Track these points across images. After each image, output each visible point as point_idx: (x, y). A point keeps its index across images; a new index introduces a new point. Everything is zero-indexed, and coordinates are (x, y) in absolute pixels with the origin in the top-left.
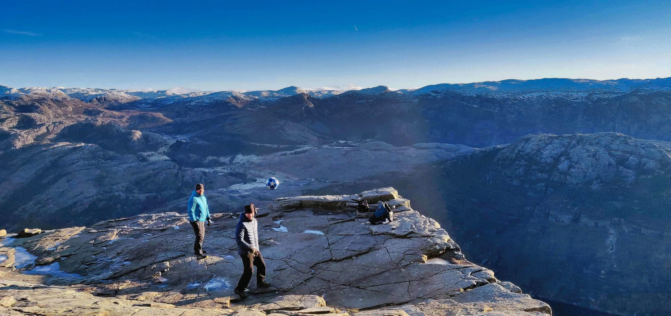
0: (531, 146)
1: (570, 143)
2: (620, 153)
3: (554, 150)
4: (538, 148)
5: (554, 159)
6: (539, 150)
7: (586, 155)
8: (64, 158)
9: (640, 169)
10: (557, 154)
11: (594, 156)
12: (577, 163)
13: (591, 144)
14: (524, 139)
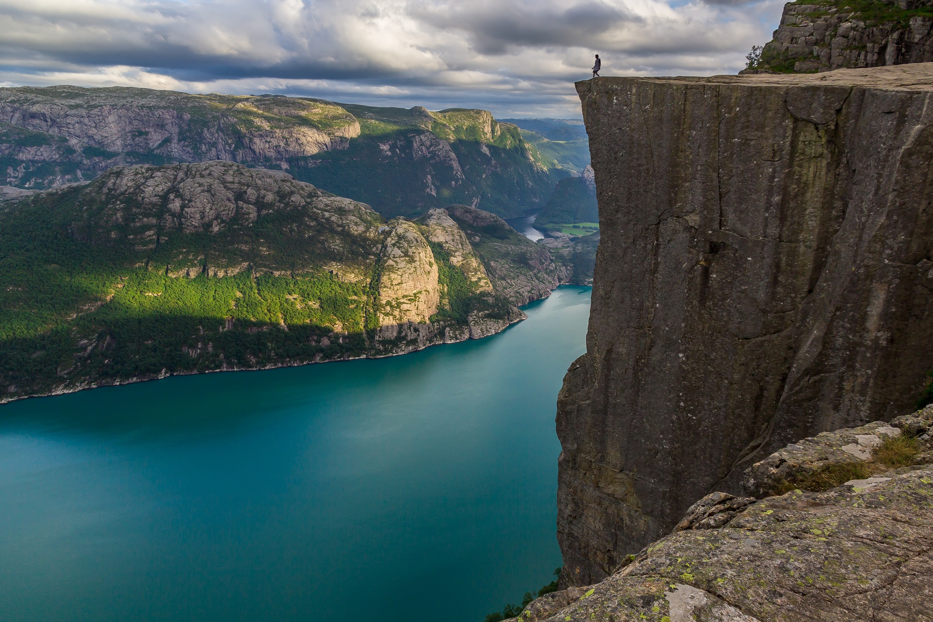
0: (125, 181)
1: (176, 177)
2: (236, 186)
3: (157, 186)
4: (135, 184)
5: (161, 197)
6: (138, 187)
7: (199, 189)
9: (260, 204)
10: (163, 190)
11: (209, 191)
12: (190, 201)
13: (202, 176)
14: (113, 173)
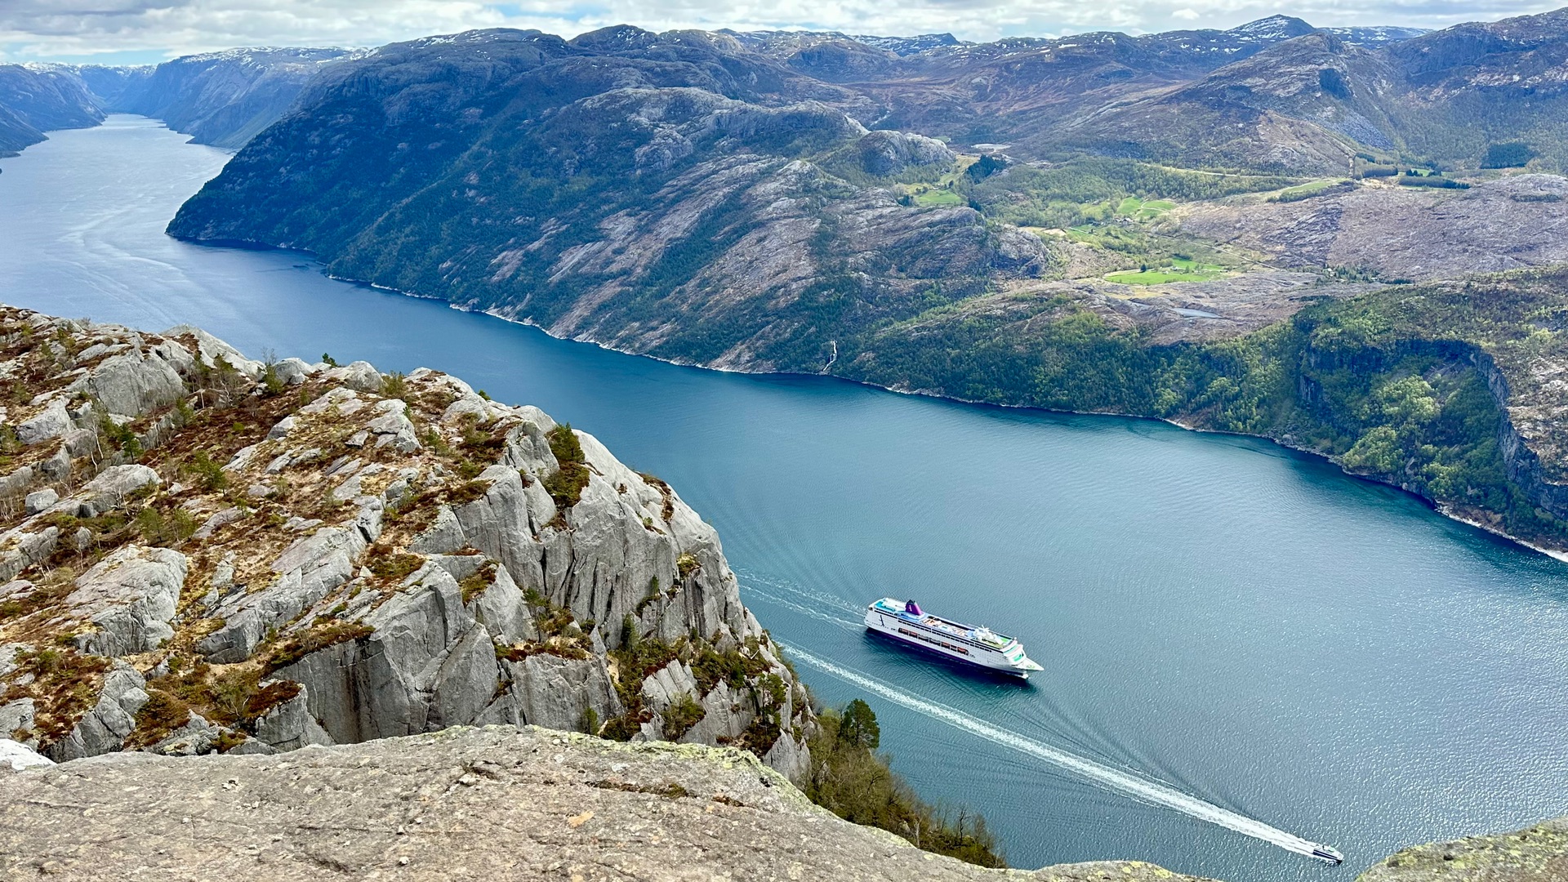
8: (750, 191)
